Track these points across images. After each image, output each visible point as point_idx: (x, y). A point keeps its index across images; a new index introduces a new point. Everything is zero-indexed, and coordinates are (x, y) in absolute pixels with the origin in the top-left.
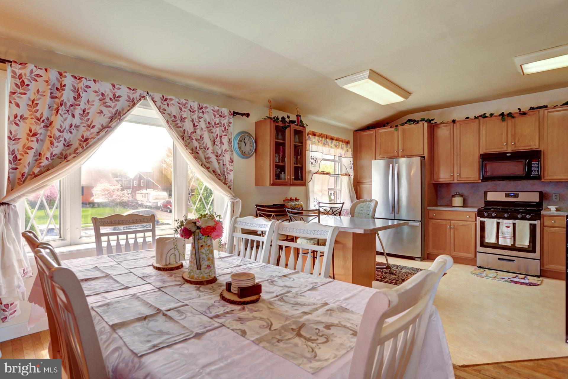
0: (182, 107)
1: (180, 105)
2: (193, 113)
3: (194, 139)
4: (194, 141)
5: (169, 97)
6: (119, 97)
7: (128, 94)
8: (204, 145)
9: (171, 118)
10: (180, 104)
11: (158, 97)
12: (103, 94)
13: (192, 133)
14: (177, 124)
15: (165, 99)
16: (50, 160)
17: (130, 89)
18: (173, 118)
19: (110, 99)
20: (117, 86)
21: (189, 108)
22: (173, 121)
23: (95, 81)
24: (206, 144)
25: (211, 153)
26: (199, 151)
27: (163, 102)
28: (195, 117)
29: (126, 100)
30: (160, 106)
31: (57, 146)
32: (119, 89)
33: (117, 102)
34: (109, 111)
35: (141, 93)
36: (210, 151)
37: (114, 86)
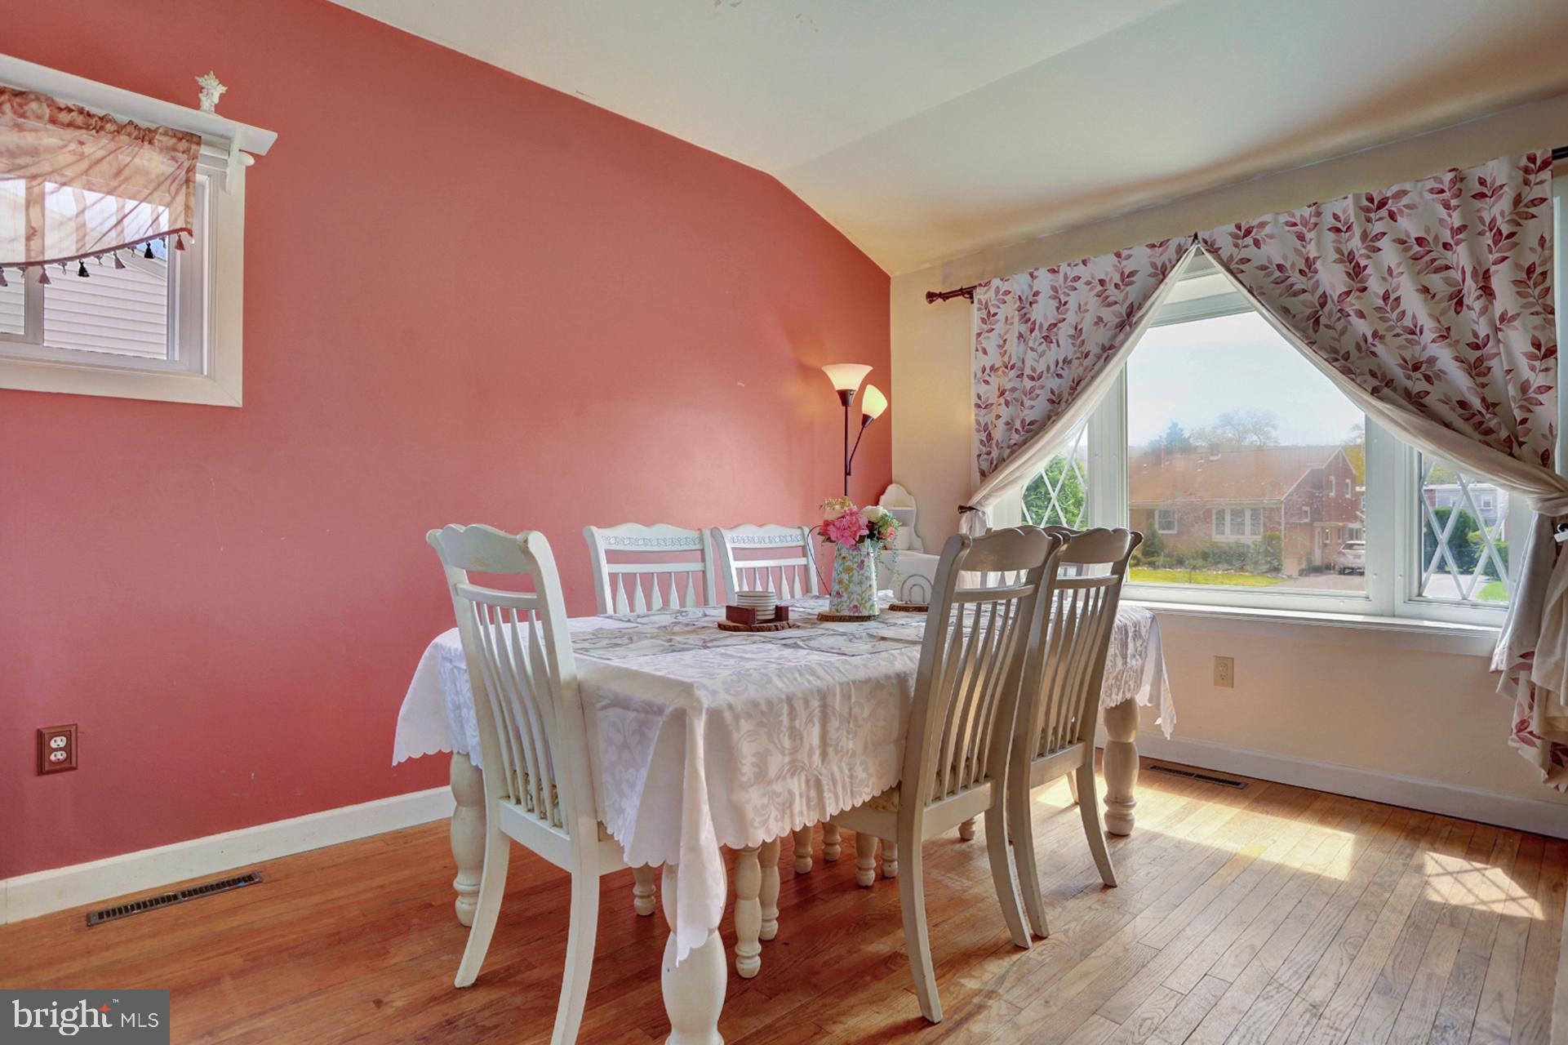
0: (1305, 231)
1: (1299, 228)
2: (1347, 234)
3: (1351, 313)
4: (1354, 319)
5: (1255, 223)
6: (1131, 274)
7: (1154, 260)
8: (1407, 322)
9: (1270, 274)
10: (1295, 225)
11: (1222, 234)
12: (1102, 282)
13: (1343, 297)
14: (1292, 285)
15: (1246, 230)
16: (1022, 433)
17: (1153, 246)
18: (1277, 274)
19: (1116, 286)
20: (1124, 253)
21: (1332, 222)
22: (1279, 280)
23: (1084, 263)
24: (1414, 316)
25: (1433, 341)
26: (1374, 345)
27: (1240, 241)
28: (1355, 243)
29: (1150, 275)
30: (1231, 256)
31: (1032, 407)
32: (1129, 256)
33: (1128, 288)
34: (1114, 314)
35: (1179, 245)
36: (1428, 336)
37: (1118, 255)
